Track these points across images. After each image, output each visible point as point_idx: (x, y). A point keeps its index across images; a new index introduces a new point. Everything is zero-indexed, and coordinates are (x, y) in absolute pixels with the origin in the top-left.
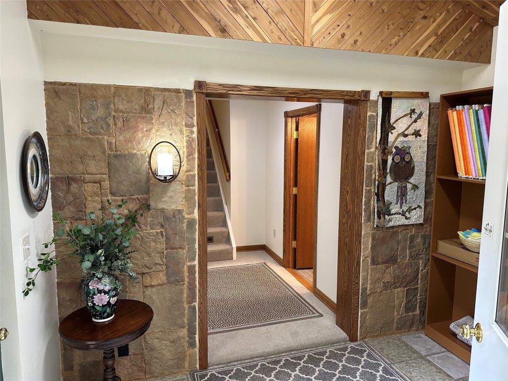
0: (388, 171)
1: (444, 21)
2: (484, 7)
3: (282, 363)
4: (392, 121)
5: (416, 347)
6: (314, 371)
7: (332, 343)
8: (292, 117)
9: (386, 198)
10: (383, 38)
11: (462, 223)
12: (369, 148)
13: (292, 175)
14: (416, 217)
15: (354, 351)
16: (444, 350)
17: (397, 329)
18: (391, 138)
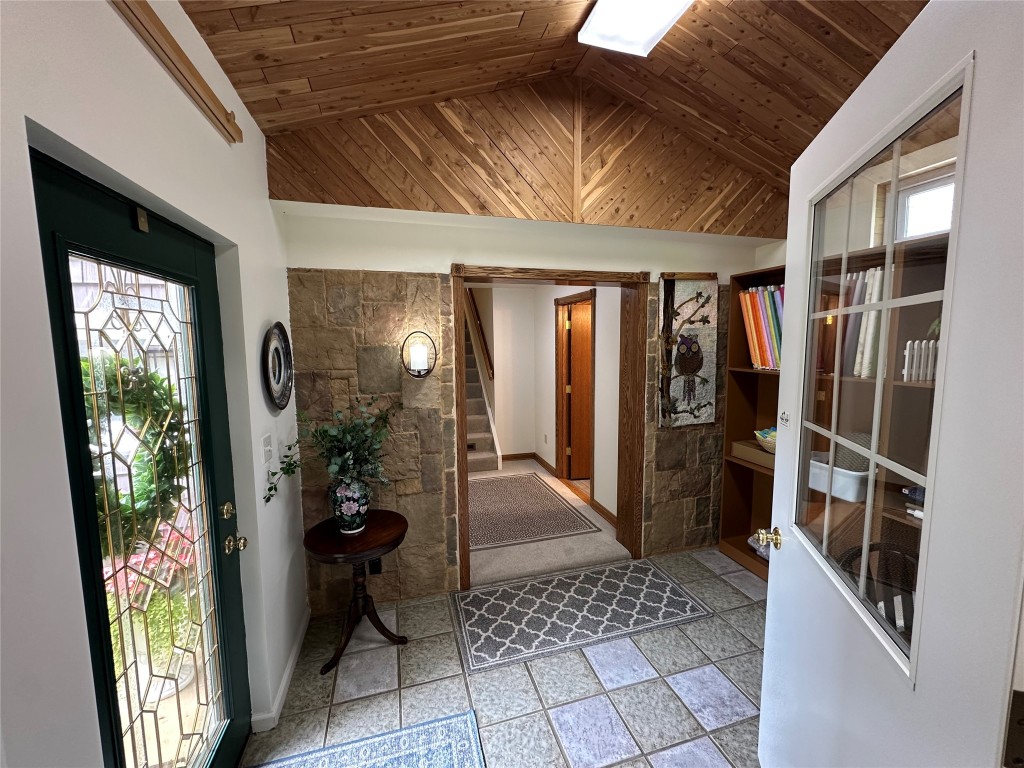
0: (673, 362)
1: (732, 192)
2: (777, 175)
3: (554, 583)
4: (676, 306)
5: (709, 565)
6: (591, 592)
7: (612, 561)
8: (563, 305)
9: (672, 394)
10: (662, 212)
11: (759, 422)
12: (651, 337)
13: (565, 371)
14: (707, 415)
15: (637, 569)
16: (741, 568)
17: (687, 544)
18: (676, 325)
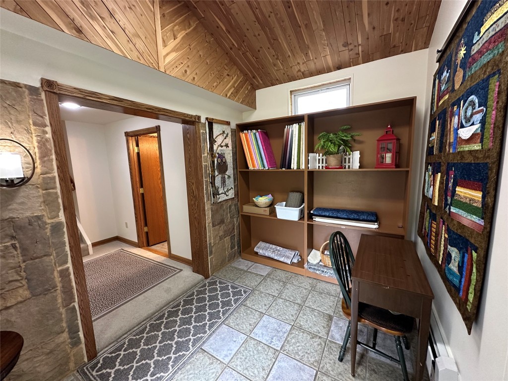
0: (216, 168)
1: (237, 80)
3: (166, 316)
4: (214, 137)
5: (241, 267)
6: (192, 309)
7: (195, 285)
8: (132, 136)
9: (216, 185)
10: (209, 80)
11: (251, 194)
12: (204, 154)
14: (231, 194)
15: (210, 284)
16: (253, 263)
17: (229, 261)
18: (215, 147)
